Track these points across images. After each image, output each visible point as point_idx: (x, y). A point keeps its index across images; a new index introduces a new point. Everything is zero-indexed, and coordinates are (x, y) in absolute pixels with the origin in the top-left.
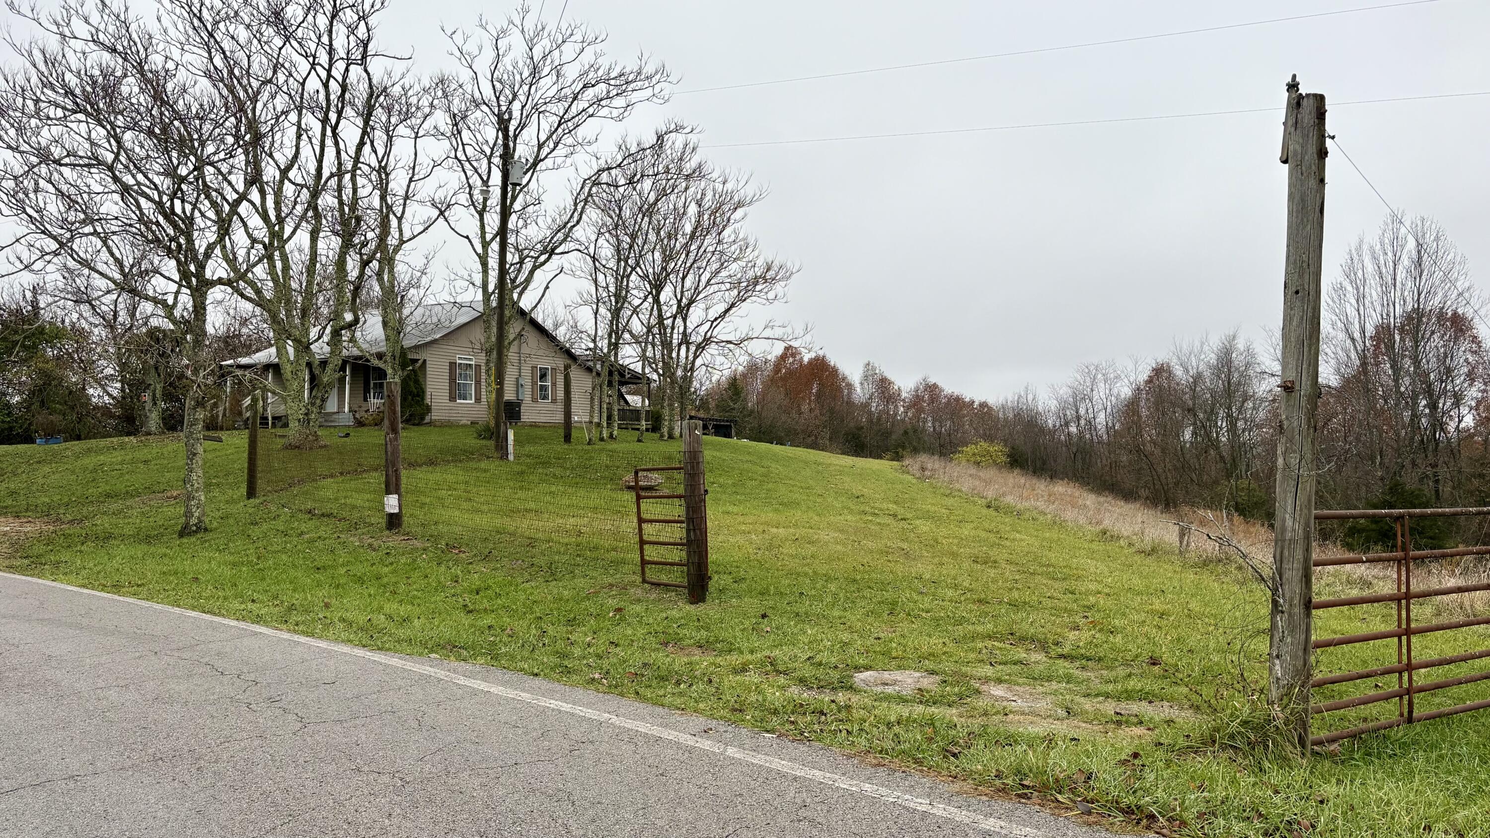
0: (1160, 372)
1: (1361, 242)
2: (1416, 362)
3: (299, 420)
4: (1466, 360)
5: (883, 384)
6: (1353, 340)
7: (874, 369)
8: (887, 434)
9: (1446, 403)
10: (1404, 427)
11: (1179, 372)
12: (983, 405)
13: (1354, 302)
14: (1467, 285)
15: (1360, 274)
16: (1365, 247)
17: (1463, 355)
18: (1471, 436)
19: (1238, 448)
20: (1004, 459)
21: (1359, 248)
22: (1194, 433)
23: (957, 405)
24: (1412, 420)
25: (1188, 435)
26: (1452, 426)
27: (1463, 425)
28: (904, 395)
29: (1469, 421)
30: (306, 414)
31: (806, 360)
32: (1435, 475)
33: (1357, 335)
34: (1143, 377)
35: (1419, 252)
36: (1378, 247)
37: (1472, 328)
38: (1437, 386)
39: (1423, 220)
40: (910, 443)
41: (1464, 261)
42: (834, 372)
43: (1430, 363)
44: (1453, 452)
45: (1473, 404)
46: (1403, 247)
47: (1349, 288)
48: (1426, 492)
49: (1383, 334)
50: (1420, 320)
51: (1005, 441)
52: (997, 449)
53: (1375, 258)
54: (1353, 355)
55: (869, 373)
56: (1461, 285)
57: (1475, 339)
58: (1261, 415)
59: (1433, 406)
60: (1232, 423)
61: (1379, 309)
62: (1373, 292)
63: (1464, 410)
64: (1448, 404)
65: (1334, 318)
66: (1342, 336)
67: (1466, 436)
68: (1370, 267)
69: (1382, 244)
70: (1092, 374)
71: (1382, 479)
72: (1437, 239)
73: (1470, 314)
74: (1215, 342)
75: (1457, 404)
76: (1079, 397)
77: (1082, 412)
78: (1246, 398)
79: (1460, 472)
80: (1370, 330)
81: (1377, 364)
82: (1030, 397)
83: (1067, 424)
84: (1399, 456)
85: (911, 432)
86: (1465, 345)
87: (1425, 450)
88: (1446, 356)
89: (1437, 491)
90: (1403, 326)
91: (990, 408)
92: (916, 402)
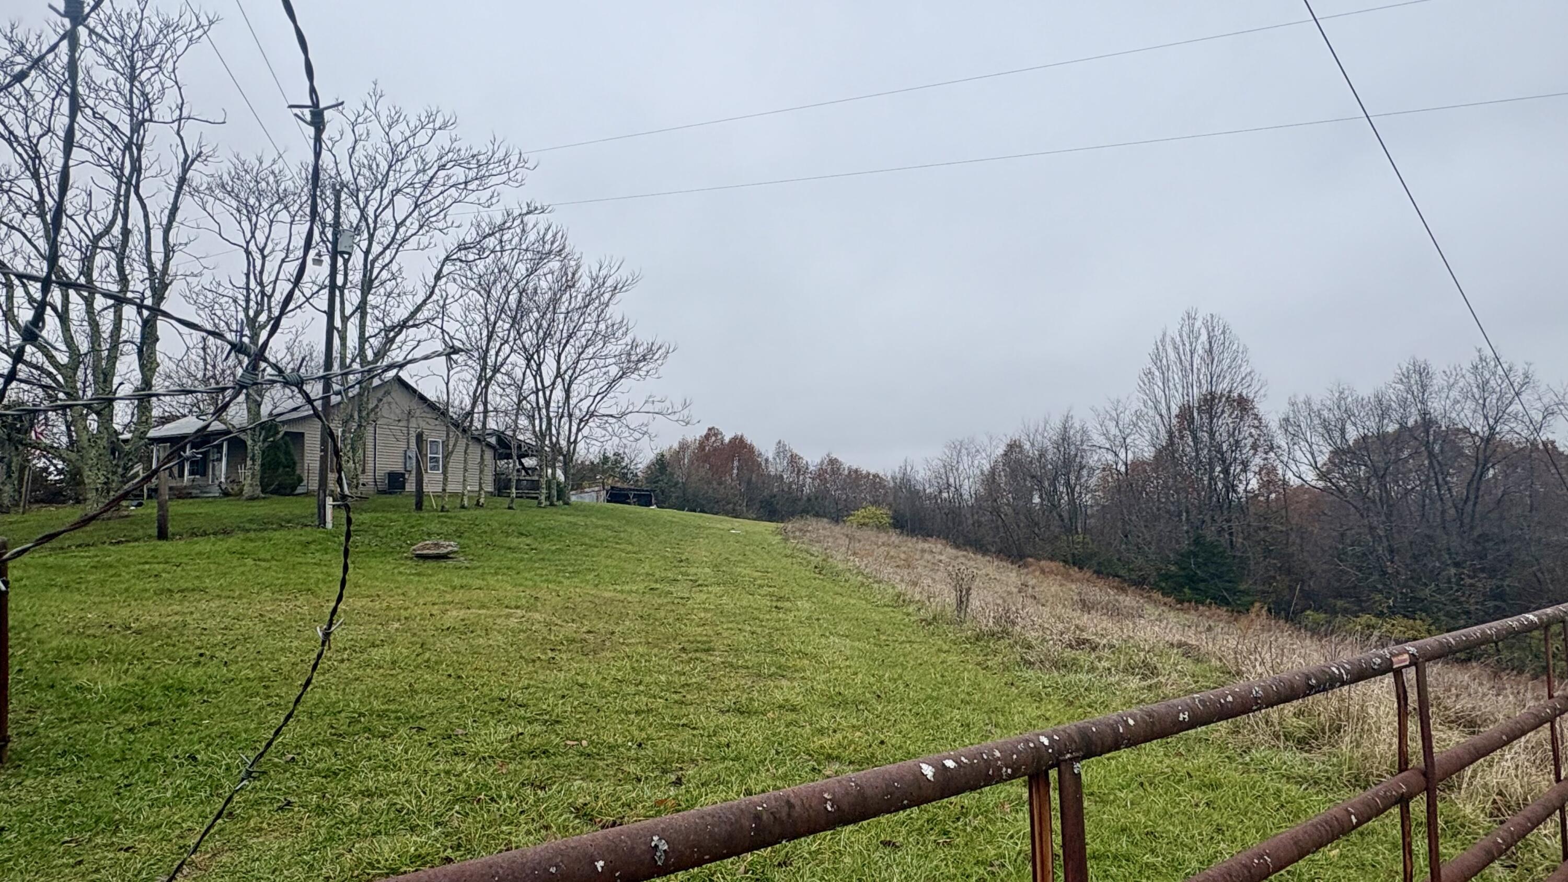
0: (1013, 446)
1: (1164, 335)
2: (1212, 434)
3: (97, 490)
4: (1250, 433)
5: (794, 460)
6: (1161, 416)
7: (784, 445)
8: (796, 500)
9: (1236, 469)
10: (1203, 489)
11: (1027, 446)
12: (876, 476)
13: (1161, 384)
14: (1249, 370)
15: (1164, 361)
16: (1168, 339)
17: (1247, 430)
18: (1256, 496)
19: (1075, 508)
20: (888, 520)
21: (1163, 341)
22: (1041, 497)
23: (856, 476)
24: (1210, 483)
25: (1036, 500)
26: (1241, 488)
27: (1249, 488)
28: (811, 468)
29: (1254, 484)
30: (105, 483)
31: (727, 440)
32: (1230, 528)
33: (1164, 412)
34: (1001, 450)
35: (1210, 343)
36: (1178, 339)
37: (1252, 409)
38: (1228, 455)
39: (1212, 316)
40: (813, 508)
41: (1245, 351)
42: (751, 449)
43: (1222, 434)
44: (1242, 509)
45: (1257, 470)
46: (1197, 338)
47: (1157, 373)
48: (1223, 541)
49: (1185, 414)
50: (1213, 399)
51: (890, 506)
52: (884, 513)
53: (1176, 348)
54: (1161, 428)
55: (781, 449)
56: (1244, 370)
57: (1256, 417)
58: (1093, 482)
59: (1226, 471)
60: (1071, 489)
61: (1180, 390)
62: (1176, 376)
63: (1250, 475)
64: (1238, 470)
65: (1145, 397)
66: (1152, 413)
67: (1253, 497)
68: (1172, 355)
69: (1181, 336)
70: (958, 448)
71: (1187, 532)
72: (1224, 332)
73: (1251, 396)
74: (1056, 423)
75: (1245, 470)
76: (949, 468)
77: (951, 480)
78: (1082, 468)
79: (1249, 525)
80: (1175, 410)
81: (1182, 438)
82: (909, 469)
83: (940, 492)
84: (1200, 513)
85: (813, 499)
86: (1249, 420)
87: (1221, 507)
88: (1234, 429)
89: (1231, 541)
90: (1200, 406)
91: (881, 479)
92: (820, 474)
